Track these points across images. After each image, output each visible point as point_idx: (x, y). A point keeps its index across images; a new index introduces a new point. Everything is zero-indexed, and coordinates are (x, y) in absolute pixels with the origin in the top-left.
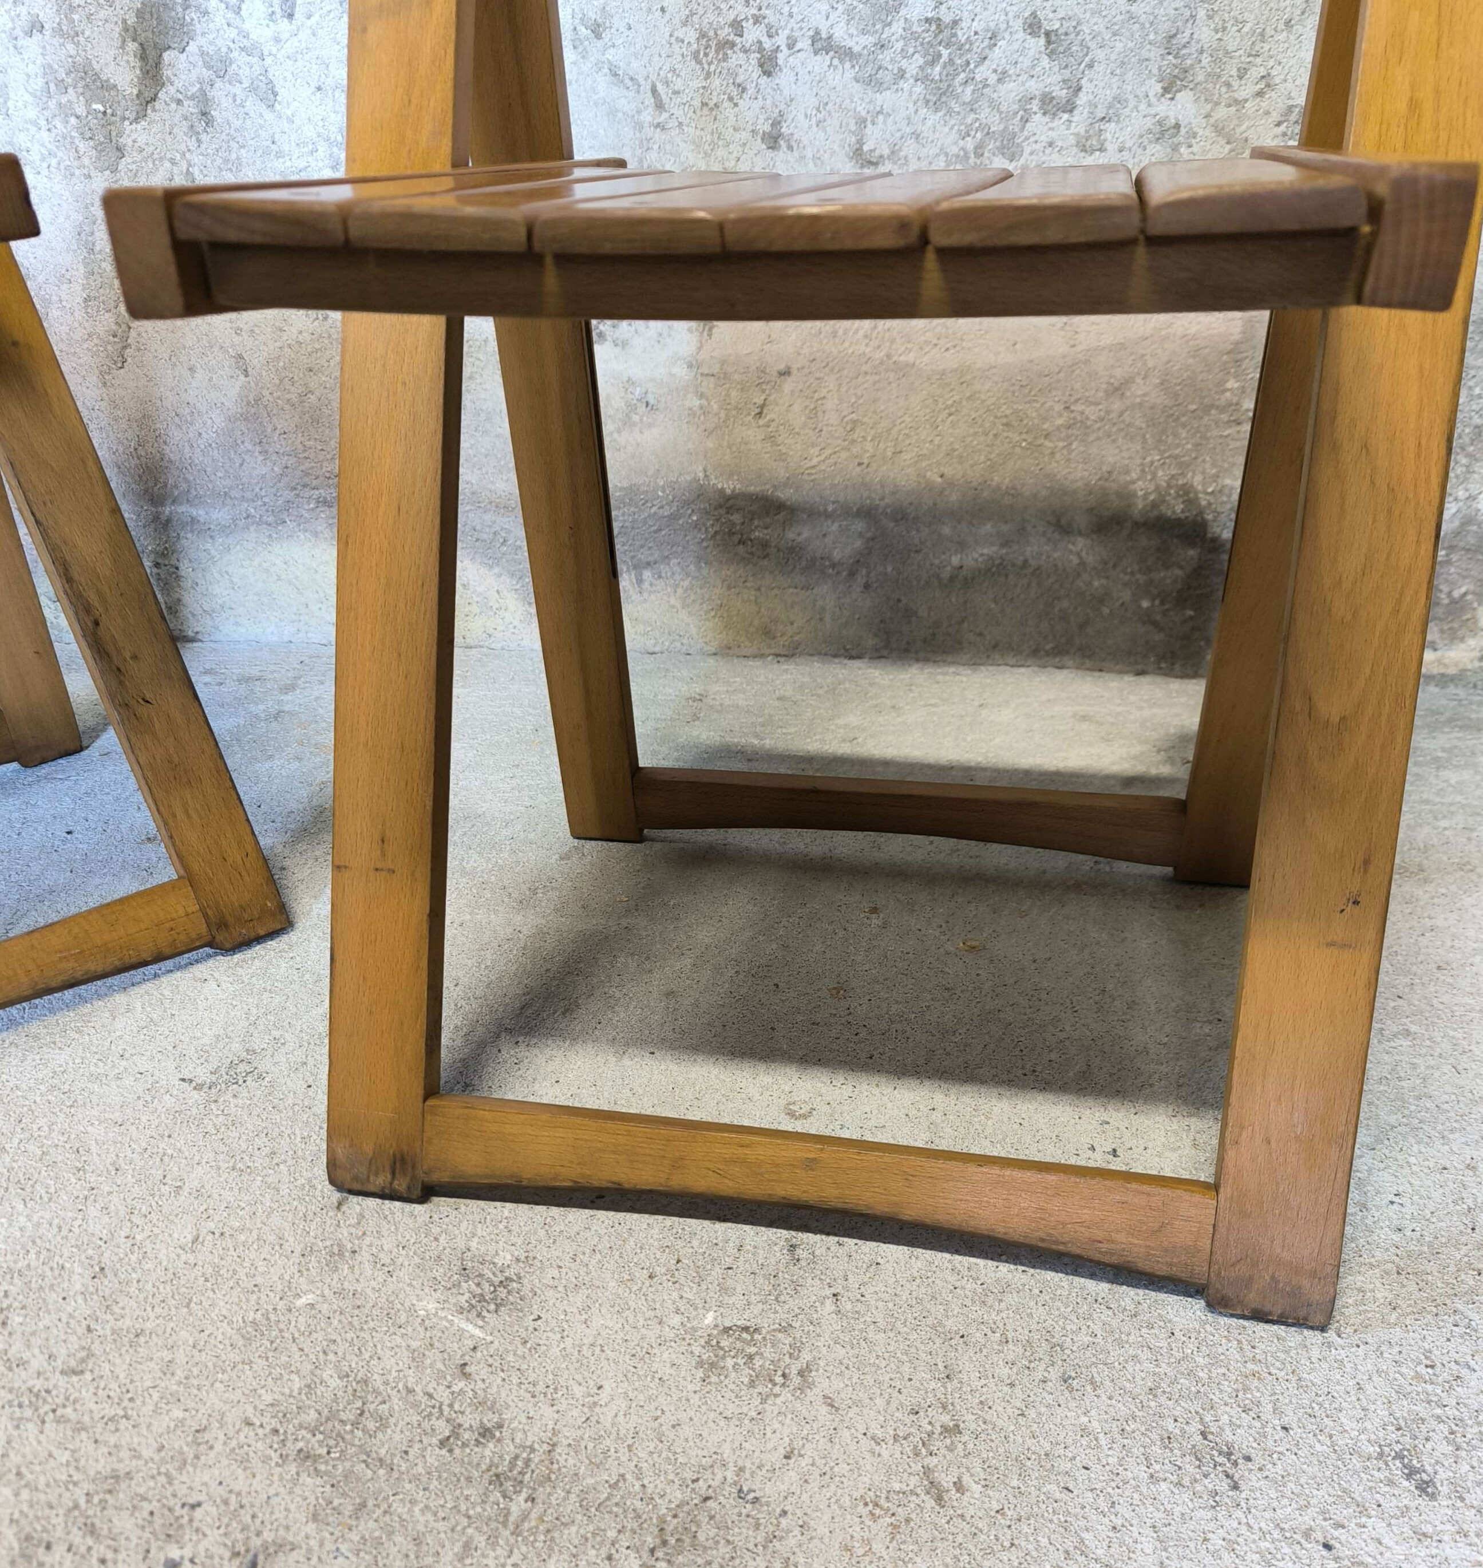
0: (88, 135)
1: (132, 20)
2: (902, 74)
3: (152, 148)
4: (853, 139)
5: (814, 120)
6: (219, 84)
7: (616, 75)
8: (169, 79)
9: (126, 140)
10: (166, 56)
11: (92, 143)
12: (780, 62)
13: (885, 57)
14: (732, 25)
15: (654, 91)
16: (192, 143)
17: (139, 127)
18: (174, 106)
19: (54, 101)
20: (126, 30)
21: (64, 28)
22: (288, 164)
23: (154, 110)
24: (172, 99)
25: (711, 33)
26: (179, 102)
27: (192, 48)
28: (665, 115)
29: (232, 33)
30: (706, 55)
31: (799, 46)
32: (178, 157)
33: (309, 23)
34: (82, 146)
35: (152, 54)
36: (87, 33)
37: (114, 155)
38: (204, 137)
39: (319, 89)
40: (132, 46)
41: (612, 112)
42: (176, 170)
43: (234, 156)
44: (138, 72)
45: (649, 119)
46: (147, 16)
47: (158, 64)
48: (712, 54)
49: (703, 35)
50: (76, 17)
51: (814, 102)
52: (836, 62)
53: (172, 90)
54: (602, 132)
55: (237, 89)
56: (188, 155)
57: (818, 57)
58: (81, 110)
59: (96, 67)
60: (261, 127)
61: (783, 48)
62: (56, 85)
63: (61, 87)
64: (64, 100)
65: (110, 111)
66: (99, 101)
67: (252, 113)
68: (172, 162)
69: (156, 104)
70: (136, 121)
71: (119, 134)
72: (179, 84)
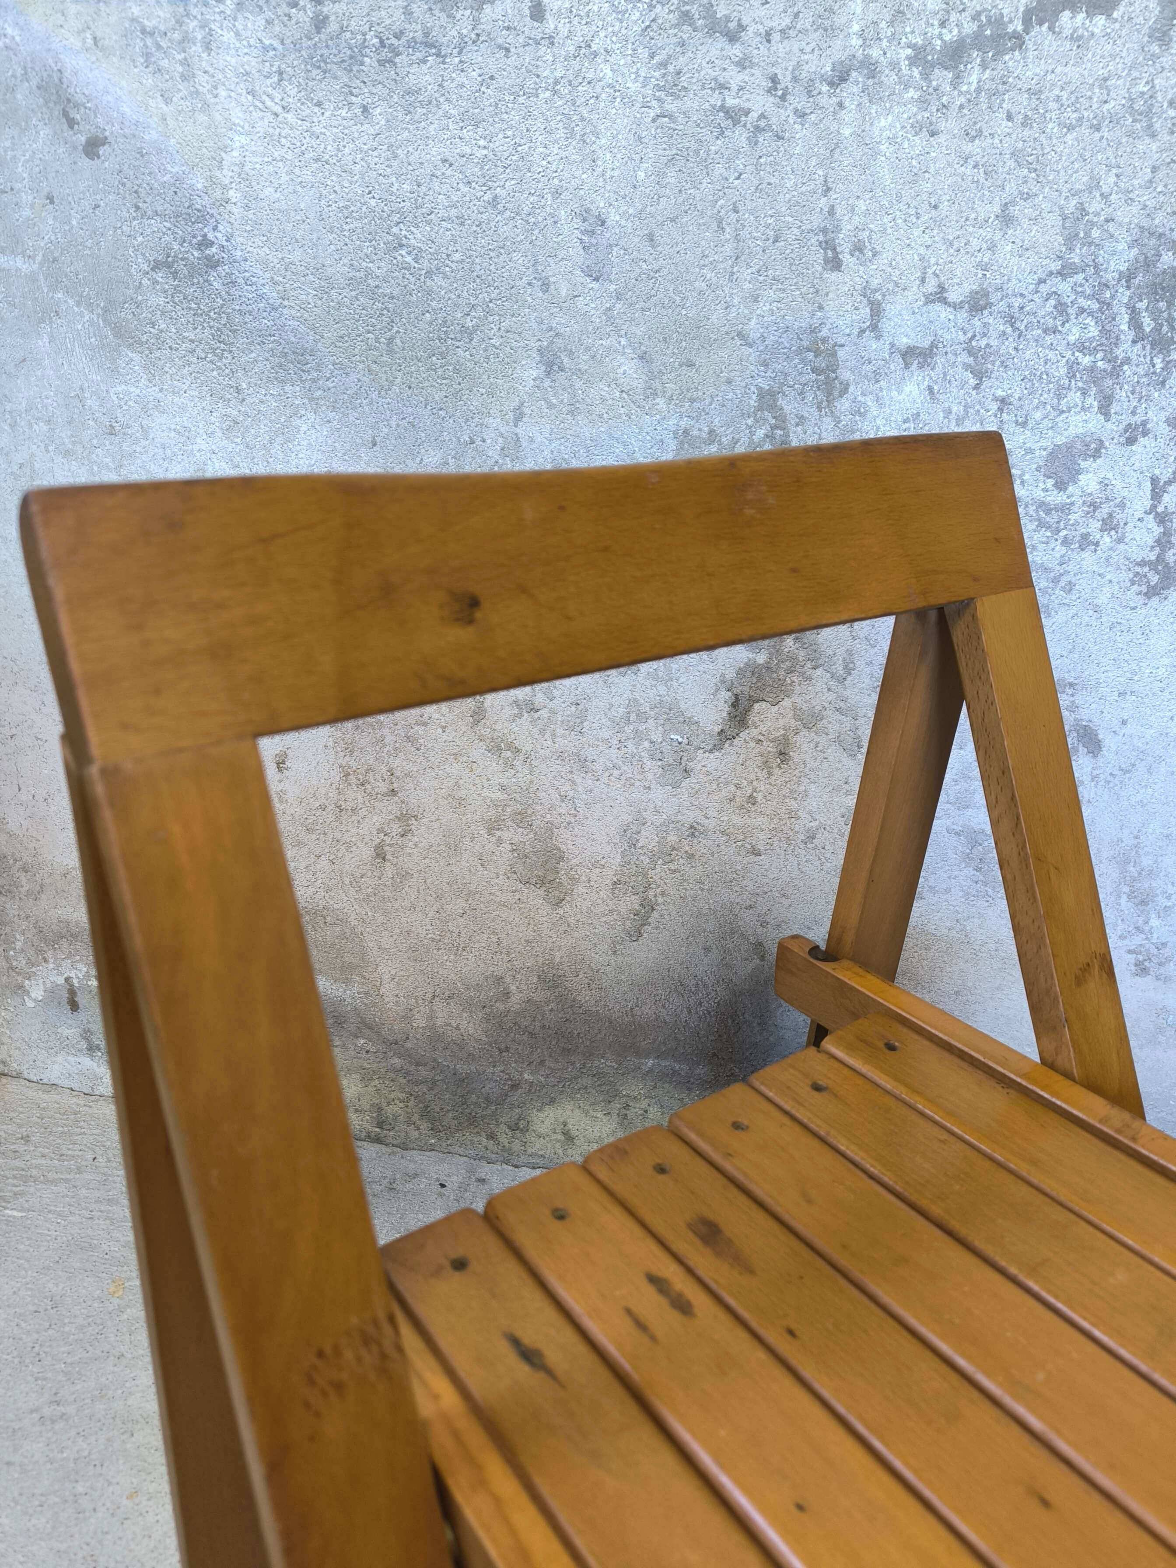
0: (659, 756)
1: (731, 674)
3: (720, 774)
6: (805, 732)
8: (754, 724)
9: (695, 765)
10: (757, 706)
11: (660, 763)
16: (763, 775)
17: (712, 756)
18: (753, 744)
19: (631, 727)
20: (723, 682)
21: (660, 674)
23: (731, 745)
24: (753, 739)
26: (759, 742)
27: (787, 703)
29: (831, 697)
32: (745, 783)
34: (649, 764)
35: (744, 703)
36: (682, 680)
37: (679, 775)
38: (776, 771)
40: (725, 695)
43: (802, 788)
44: (725, 714)
46: (748, 674)
47: (747, 711)
53: (754, 732)
55: (823, 740)
56: (755, 783)
58: (656, 736)
59: (683, 707)
60: (837, 769)
62: (638, 715)
63: (642, 717)
64: (642, 727)
65: (686, 741)
66: (677, 732)
67: (831, 758)
68: (738, 786)
69: (736, 741)
70: (711, 751)
71: (690, 760)
72: (763, 728)
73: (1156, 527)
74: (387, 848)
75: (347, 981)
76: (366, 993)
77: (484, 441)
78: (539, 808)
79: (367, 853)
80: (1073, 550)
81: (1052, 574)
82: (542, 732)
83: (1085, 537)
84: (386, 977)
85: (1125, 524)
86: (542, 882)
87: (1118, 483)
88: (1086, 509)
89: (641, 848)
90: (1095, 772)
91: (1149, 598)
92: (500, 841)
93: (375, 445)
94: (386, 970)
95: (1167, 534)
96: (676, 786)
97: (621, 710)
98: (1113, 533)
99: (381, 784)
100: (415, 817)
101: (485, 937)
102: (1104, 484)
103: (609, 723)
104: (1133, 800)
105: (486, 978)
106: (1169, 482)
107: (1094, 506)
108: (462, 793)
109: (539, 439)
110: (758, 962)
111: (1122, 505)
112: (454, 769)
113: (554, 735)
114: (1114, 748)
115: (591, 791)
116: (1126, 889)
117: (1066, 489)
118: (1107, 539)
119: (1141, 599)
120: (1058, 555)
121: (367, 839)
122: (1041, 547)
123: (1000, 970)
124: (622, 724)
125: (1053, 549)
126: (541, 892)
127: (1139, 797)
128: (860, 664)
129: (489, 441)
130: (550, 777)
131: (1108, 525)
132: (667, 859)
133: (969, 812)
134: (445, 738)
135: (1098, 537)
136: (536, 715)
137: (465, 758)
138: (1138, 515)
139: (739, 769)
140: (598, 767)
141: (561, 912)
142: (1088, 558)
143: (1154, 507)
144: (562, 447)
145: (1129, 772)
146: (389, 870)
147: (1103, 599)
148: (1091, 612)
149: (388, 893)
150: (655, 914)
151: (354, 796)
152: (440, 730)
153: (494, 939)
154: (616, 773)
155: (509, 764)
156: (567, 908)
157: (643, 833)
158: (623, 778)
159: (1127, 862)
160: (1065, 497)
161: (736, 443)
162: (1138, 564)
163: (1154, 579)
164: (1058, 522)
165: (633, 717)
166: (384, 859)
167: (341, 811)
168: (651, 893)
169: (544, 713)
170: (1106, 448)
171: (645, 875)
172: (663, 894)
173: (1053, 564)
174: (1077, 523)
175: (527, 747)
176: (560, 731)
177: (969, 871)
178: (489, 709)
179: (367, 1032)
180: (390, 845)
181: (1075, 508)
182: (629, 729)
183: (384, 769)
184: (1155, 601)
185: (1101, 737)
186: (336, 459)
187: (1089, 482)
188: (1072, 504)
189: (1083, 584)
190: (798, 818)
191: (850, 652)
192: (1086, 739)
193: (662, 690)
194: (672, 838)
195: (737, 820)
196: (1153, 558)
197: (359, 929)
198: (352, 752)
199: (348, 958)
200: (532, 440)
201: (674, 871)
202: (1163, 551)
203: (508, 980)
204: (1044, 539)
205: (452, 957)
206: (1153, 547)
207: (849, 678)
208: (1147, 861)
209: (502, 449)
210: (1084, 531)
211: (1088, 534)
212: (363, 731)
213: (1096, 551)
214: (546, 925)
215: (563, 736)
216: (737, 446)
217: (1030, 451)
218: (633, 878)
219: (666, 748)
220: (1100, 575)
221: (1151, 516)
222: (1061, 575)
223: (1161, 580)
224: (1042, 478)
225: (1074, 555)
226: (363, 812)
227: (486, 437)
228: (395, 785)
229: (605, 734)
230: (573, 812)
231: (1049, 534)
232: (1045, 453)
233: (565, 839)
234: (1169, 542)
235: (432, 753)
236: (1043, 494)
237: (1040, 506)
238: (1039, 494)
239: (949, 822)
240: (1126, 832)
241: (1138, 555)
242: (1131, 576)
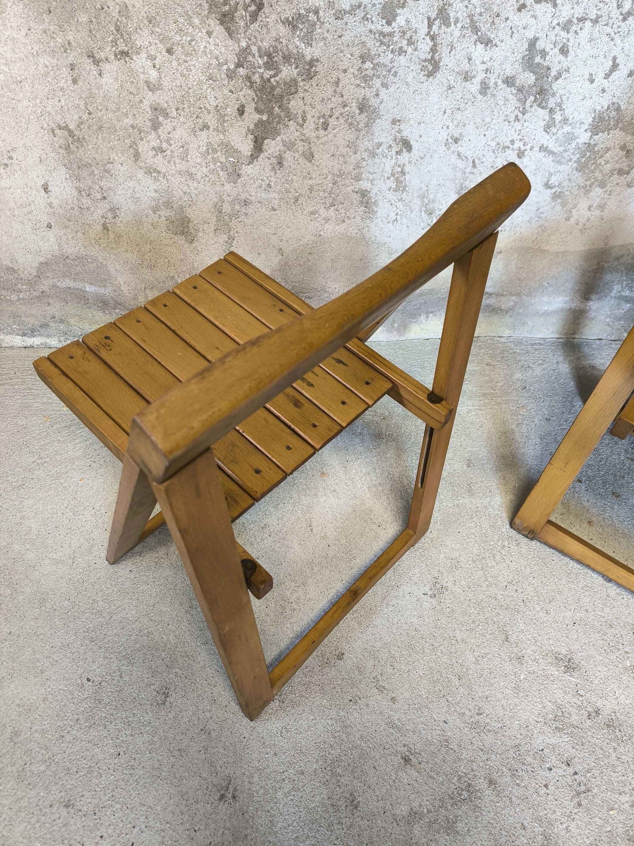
0: (225, 169)
1: (252, 127)
2: (570, 160)
3: (254, 175)
4: (546, 180)
5: (533, 173)
6: (288, 152)
7: (459, 156)
8: (266, 150)
9: (242, 172)
10: (266, 141)
11: (226, 173)
12: (525, 154)
13: (566, 155)
14: (510, 141)
15: (474, 162)
16: (272, 174)
17: (249, 167)
18: (266, 160)
19: (210, 156)
20: (249, 130)
21: (220, 129)
22: (314, 182)
23: (257, 161)
24: (266, 157)
25: (502, 144)
26: (269, 158)
27: (279, 138)
28: (475, 170)
29: (298, 134)
30: (498, 150)
31: (534, 149)
32: (265, 178)
33: (333, 132)
34: (221, 173)
35: (260, 140)
36: (230, 131)
37: (235, 177)
38: (278, 171)
39: (333, 155)
40: (250, 137)
41: (455, 168)
42: (263, 183)
43: (290, 178)
44: (252, 146)
45: (469, 170)
46: (260, 126)
47: (262, 144)
48: (500, 150)
49: (498, 144)
50: (226, 124)
51: (535, 167)
52: (547, 155)
53: (266, 154)
54: (449, 174)
55: (296, 155)
56: (270, 178)
57: (541, 153)
58: (223, 160)
59: (232, 144)
60: (304, 168)
61: (528, 150)
62: (212, 150)
63: (215, 151)
64: (215, 156)
65: (236, 161)
66: (232, 157)
67: (301, 163)
68: (262, 180)
69: (259, 159)
70: (248, 165)
71: (240, 170)
72: (270, 152)
73: (430, 42)
74: (108, 225)
75: (104, 286)
76: (115, 290)
77: (109, 8)
78: (174, 199)
79: (99, 228)
80: (396, 55)
81: (388, 68)
82: (169, 162)
83: (401, 48)
84: (122, 283)
85: (417, 41)
86: (182, 233)
87: (413, 21)
88: (400, 34)
89: (224, 213)
90: (410, 160)
91: (429, 77)
92: (160, 216)
93: (50, 12)
94: (121, 280)
95: (435, 45)
96: (235, 182)
97: (205, 148)
98: (412, 46)
99: (97, 194)
100: (118, 208)
101: (162, 260)
102: (408, 21)
103: (199, 155)
104: (426, 170)
105: (167, 278)
106: (435, 19)
107: (404, 33)
108: (138, 195)
109: (137, 5)
110: (281, 257)
111: (416, 32)
112: (131, 184)
113: (175, 163)
114: (417, 148)
115: (197, 188)
116: (424, 209)
117: (391, 25)
118: (410, 49)
119: (425, 78)
120: (390, 59)
121: (97, 221)
122: (382, 55)
123: (377, 248)
124: (206, 155)
125: (387, 56)
126: (183, 237)
127: (428, 169)
128: (309, 117)
129: (111, 8)
130: (177, 183)
131: (410, 42)
132: (236, 216)
133: (361, 182)
134: (123, 169)
135: (406, 48)
136: (165, 154)
137: (135, 178)
138: (423, 36)
139: (262, 172)
140: (199, 176)
141: (194, 245)
142: (402, 60)
143: (429, 32)
144: (151, 10)
145: (423, 158)
146: (112, 236)
147: (409, 79)
148: (405, 86)
149: (114, 246)
150: (235, 242)
151: (86, 202)
152: (120, 166)
153: (166, 260)
154: (207, 179)
155: (156, 179)
156: (196, 243)
157: (224, 206)
158: (211, 181)
159: (424, 197)
160: (391, 29)
161: (237, 5)
162: (423, 61)
163: (430, 68)
164: (389, 42)
165: (210, 151)
166: (108, 230)
167: (82, 209)
168: (232, 233)
169: (168, 152)
170: (407, 2)
171: (228, 225)
172: (237, 232)
173: (388, 63)
174: (397, 42)
175: (163, 170)
176: (177, 161)
177: (362, 208)
178: (141, 153)
179: (119, 306)
180: (109, 223)
181: (396, 34)
182: (209, 157)
183: (98, 187)
184: (431, 79)
185: (411, 143)
186: (31, 22)
187: (401, 20)
188: (394, 32)
189: (401, 72)
190: (290, 192)
191: (304, 112)
192: (406, 145)
193: (222, 137)
194: (237, 207)
195: (264, 196)
196: (430, 58)
197: (104, 263)
198: (79, 180)
199: (103, 276)
200: (134, 6)
201: (240, 222)
202: (434, 54)
203: (176, 277)
204: (383, 51)
205: (149, 271)
206: (429, 52)
207: (305, 124)
208: (431, 196)
209: (119, 12)
210: (400, 45)
211: (402, 47)
212: (82, 169)
213: (405, 55)
214: (188, 252)
215: (179, 163)
216: (238, 6)
217: (374, 5)
218: (223, 227)
219: (228, 165)
220: (408, 67)
221: (428, 37)
222: (392, 68)
223: (433, 69)
224: (380, 19)
225: (396, 58)
226: (92, 209)
227: (109, 5)
228: (105, 194)
229: (199, 160)
230: (190, 199)
231: (385, 48)
232: (381, 6)
233: (190, 213)
234: (436, 49)
235: (119, 177)
236: (381, 28)
237: (381, 34)
238: (379, 27)
239: (353, 188)
240: (423, 184)
241: (423, 57)
242: (421, 67)
